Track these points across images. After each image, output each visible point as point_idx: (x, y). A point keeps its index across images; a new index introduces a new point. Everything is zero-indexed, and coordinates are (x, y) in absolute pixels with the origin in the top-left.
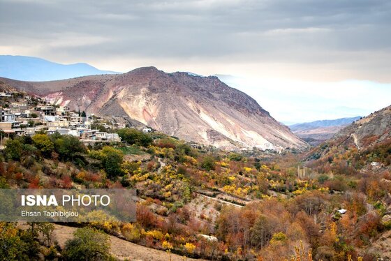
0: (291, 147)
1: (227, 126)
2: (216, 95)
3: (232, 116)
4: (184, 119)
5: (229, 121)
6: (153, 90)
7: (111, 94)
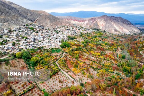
0: (135, 33)
1: (120, 28)
2: (120, 21)
3: (122, 25)
4: (110, 27)
5: (121, 27)
6: (105, 20)
7: (97, 21)
